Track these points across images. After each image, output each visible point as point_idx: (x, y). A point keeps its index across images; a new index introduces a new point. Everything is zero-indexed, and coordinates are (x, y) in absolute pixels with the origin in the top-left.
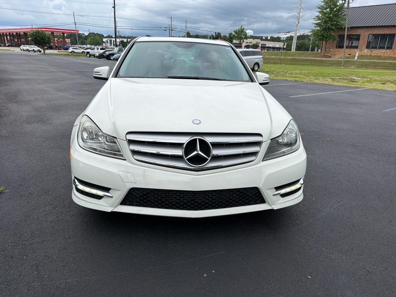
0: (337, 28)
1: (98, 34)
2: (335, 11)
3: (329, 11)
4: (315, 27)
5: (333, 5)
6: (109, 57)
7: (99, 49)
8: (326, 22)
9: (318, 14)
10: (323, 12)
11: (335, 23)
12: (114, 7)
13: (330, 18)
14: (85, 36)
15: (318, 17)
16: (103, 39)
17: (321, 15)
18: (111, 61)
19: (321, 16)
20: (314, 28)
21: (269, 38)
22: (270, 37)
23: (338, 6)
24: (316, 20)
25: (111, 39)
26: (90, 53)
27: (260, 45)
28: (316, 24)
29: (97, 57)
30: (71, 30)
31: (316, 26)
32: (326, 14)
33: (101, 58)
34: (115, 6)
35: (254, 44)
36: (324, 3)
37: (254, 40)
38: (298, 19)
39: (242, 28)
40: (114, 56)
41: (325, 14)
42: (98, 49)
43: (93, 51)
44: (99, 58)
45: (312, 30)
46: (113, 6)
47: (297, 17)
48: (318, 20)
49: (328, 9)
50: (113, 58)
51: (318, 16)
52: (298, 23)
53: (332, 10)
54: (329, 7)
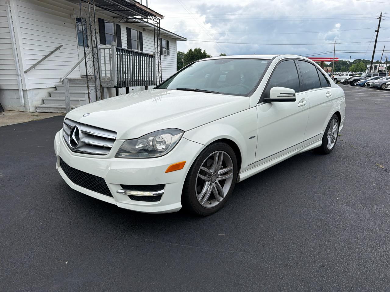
1: (365, 60)
6: (353, 83)
7: (349, 75)
12: (377, 32)
14: (350, 63)
16: (368, 65)
18: (354, 87)
25: (376, 65)
26: (338, 79)
29: (342, 83)
30: (330, 58)
33: (347, 84)
34: (378, 29)
40: (359, 82)
42: (347, 75)
43: (341, 77)
44: (344, 84)
46: (377, 30)
50: (357, 84)
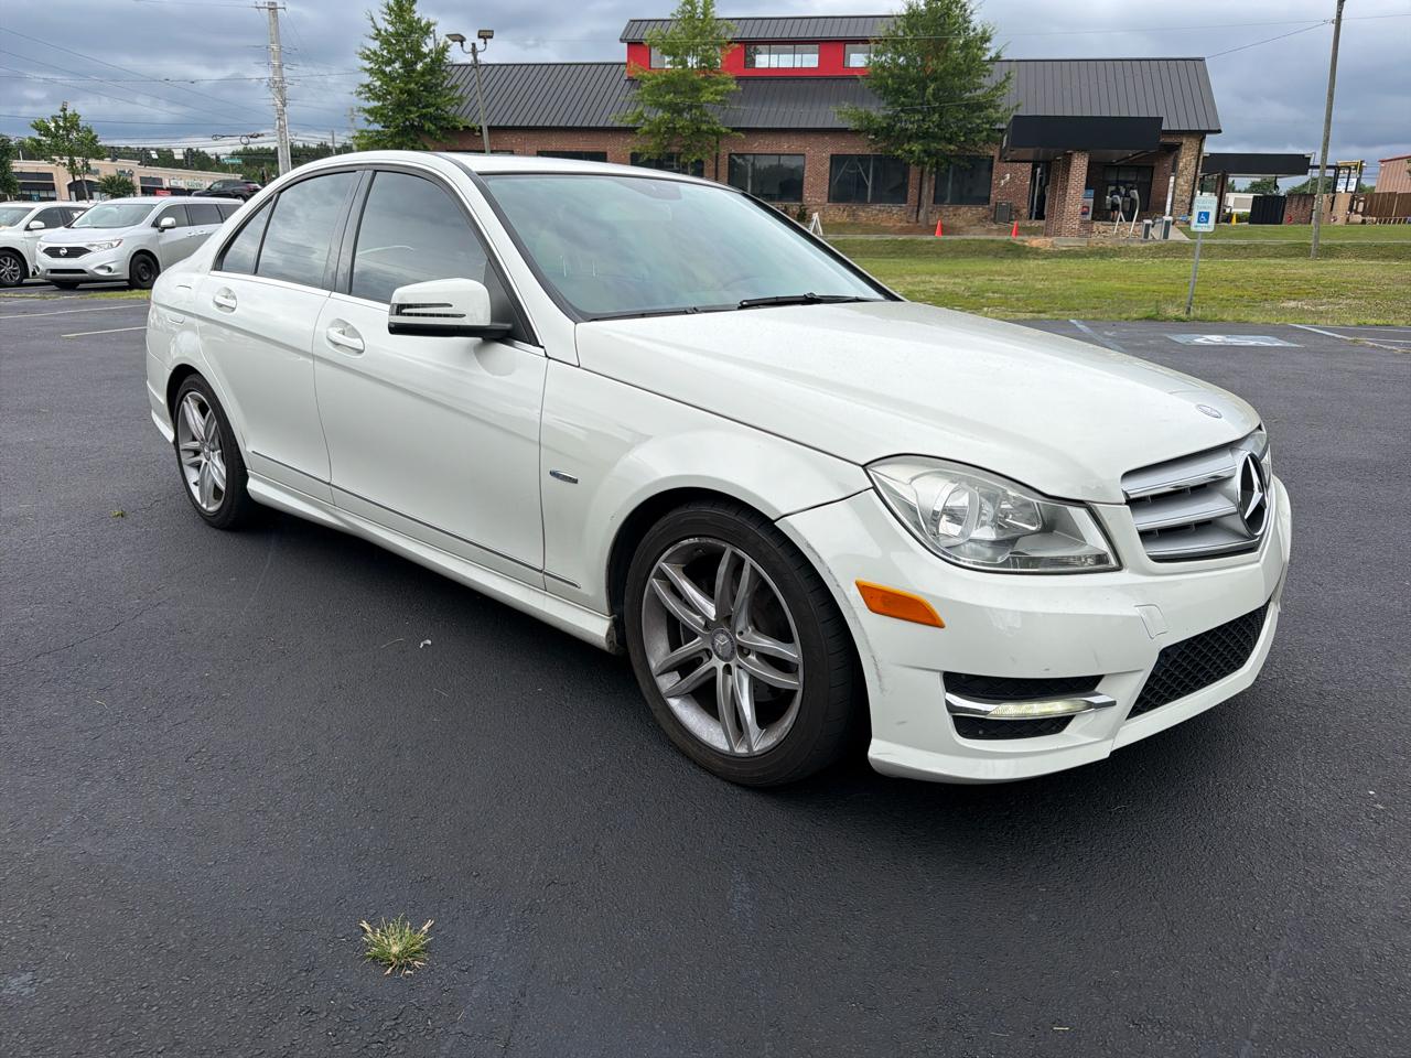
0: (441, 128)
2: (423, 74)
3: (400, 71)
4: (368, 120)
5: (411, 50)
8: (400, 107)
9: (367, 79)
10: (383, 72)
11: (432, 110)
13: (410, 93)
15: (370, 90)
17: (378, 83)
19: (381, 86)
20: (364, 126)
21: (179, 155)
22: (181, 151)
23: (425, 56)
24: (367, 99)
27: (137, 183)
28: (370, 112)
31: (371, 119)
32: (393, 79)
35: (113, 178)
36: (378, 43)
37: (116, 163)
38: (281, 90)
39: (68, 113)
41: (390, 78)
45: (362, 131)
47: (276, 82)
48: (373, 100)
49: (397, 65)
51: (367, 86)
52: (285, 106)
53: (409, 66)
54: (400, 55)
